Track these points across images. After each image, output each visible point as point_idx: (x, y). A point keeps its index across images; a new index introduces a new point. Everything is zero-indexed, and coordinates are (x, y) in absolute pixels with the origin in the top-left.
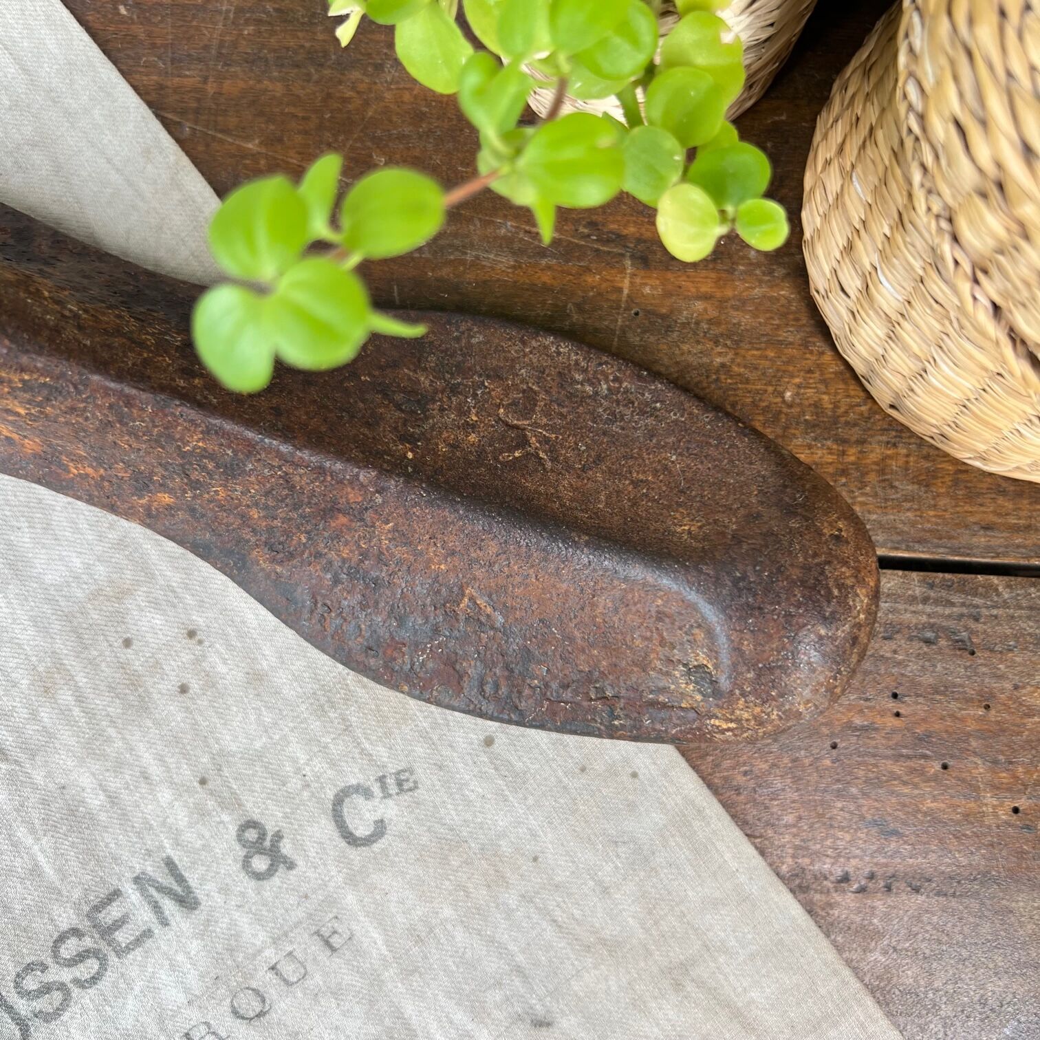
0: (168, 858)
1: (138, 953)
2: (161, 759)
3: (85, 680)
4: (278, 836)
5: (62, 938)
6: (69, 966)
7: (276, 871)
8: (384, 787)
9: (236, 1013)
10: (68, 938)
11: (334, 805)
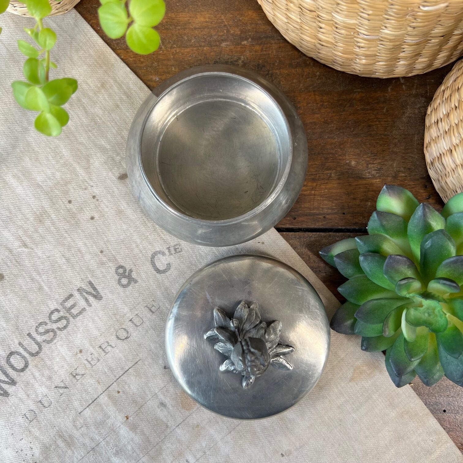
0: (90, 281)
1: (80, 317)
2: (85, 244)
3: (54, 216)
4: (131, 271)
5: (52, 313)
6: (55, 323)
7: (130, 284)
8: (169, 251)
9: (118, 338)
10: (54, 313)
11: (151, 258)
